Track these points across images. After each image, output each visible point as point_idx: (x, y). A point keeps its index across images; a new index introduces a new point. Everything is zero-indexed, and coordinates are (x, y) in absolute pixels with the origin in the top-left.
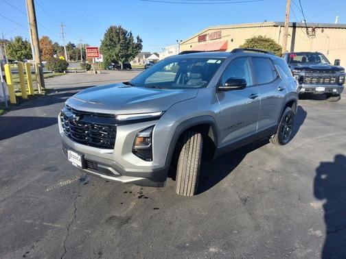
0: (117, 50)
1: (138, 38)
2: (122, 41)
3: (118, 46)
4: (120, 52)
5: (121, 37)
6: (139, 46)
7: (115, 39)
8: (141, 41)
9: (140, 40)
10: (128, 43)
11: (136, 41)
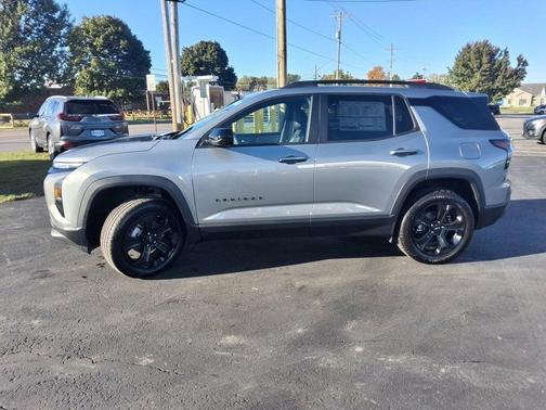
0: (474, 82)
1: (520, 60)
2: (485, 67)
3: (478, 75)
4: (478, 86)
5: (485, 59)
6: (519, 74)
7: (474, 64)
8: (525, 64)
9: (522, 62)
10: (497, 70)
11: (514, 65)
